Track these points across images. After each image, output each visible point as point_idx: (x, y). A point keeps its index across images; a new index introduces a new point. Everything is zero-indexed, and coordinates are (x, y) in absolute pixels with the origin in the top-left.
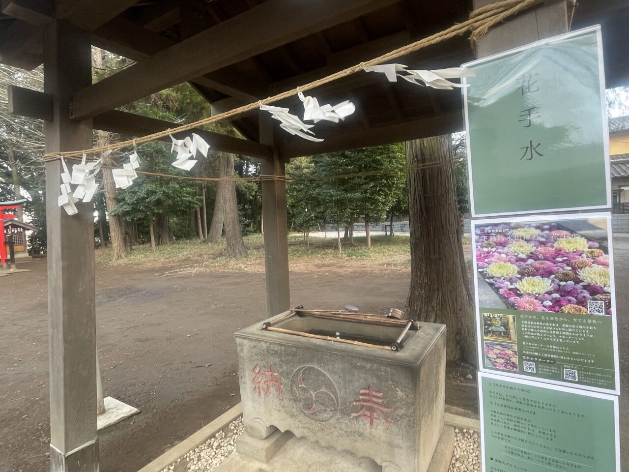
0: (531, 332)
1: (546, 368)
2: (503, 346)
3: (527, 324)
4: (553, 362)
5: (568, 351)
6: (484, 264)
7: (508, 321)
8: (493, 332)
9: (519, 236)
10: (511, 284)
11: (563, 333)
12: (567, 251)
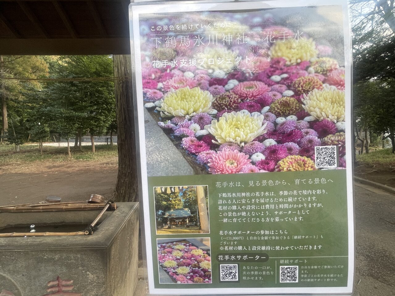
0: (232, 211)
1: (254, 270)
2: (188, 242)
3: (227, 199)
4: (264, 258)
5: (286, 236)
6: (155, 93)
7: (196, 197)
8: (172, 220)
9: (215, 37)
10: (202, 128)
11: (280, 206)
12: (288, 63)
